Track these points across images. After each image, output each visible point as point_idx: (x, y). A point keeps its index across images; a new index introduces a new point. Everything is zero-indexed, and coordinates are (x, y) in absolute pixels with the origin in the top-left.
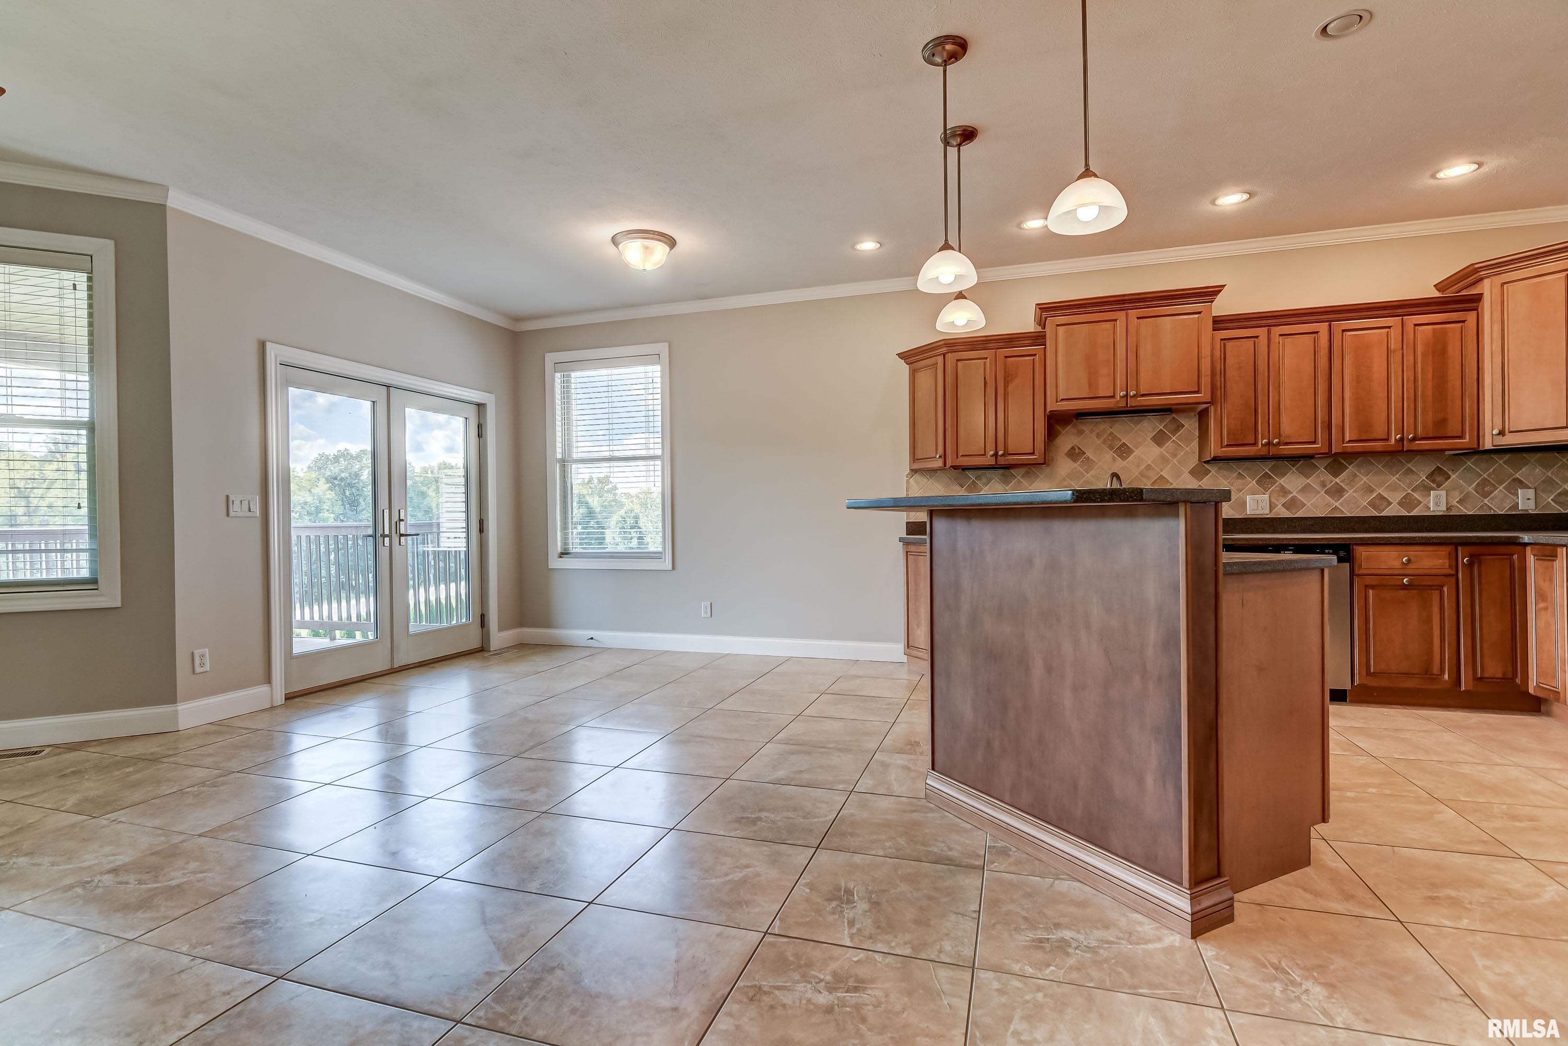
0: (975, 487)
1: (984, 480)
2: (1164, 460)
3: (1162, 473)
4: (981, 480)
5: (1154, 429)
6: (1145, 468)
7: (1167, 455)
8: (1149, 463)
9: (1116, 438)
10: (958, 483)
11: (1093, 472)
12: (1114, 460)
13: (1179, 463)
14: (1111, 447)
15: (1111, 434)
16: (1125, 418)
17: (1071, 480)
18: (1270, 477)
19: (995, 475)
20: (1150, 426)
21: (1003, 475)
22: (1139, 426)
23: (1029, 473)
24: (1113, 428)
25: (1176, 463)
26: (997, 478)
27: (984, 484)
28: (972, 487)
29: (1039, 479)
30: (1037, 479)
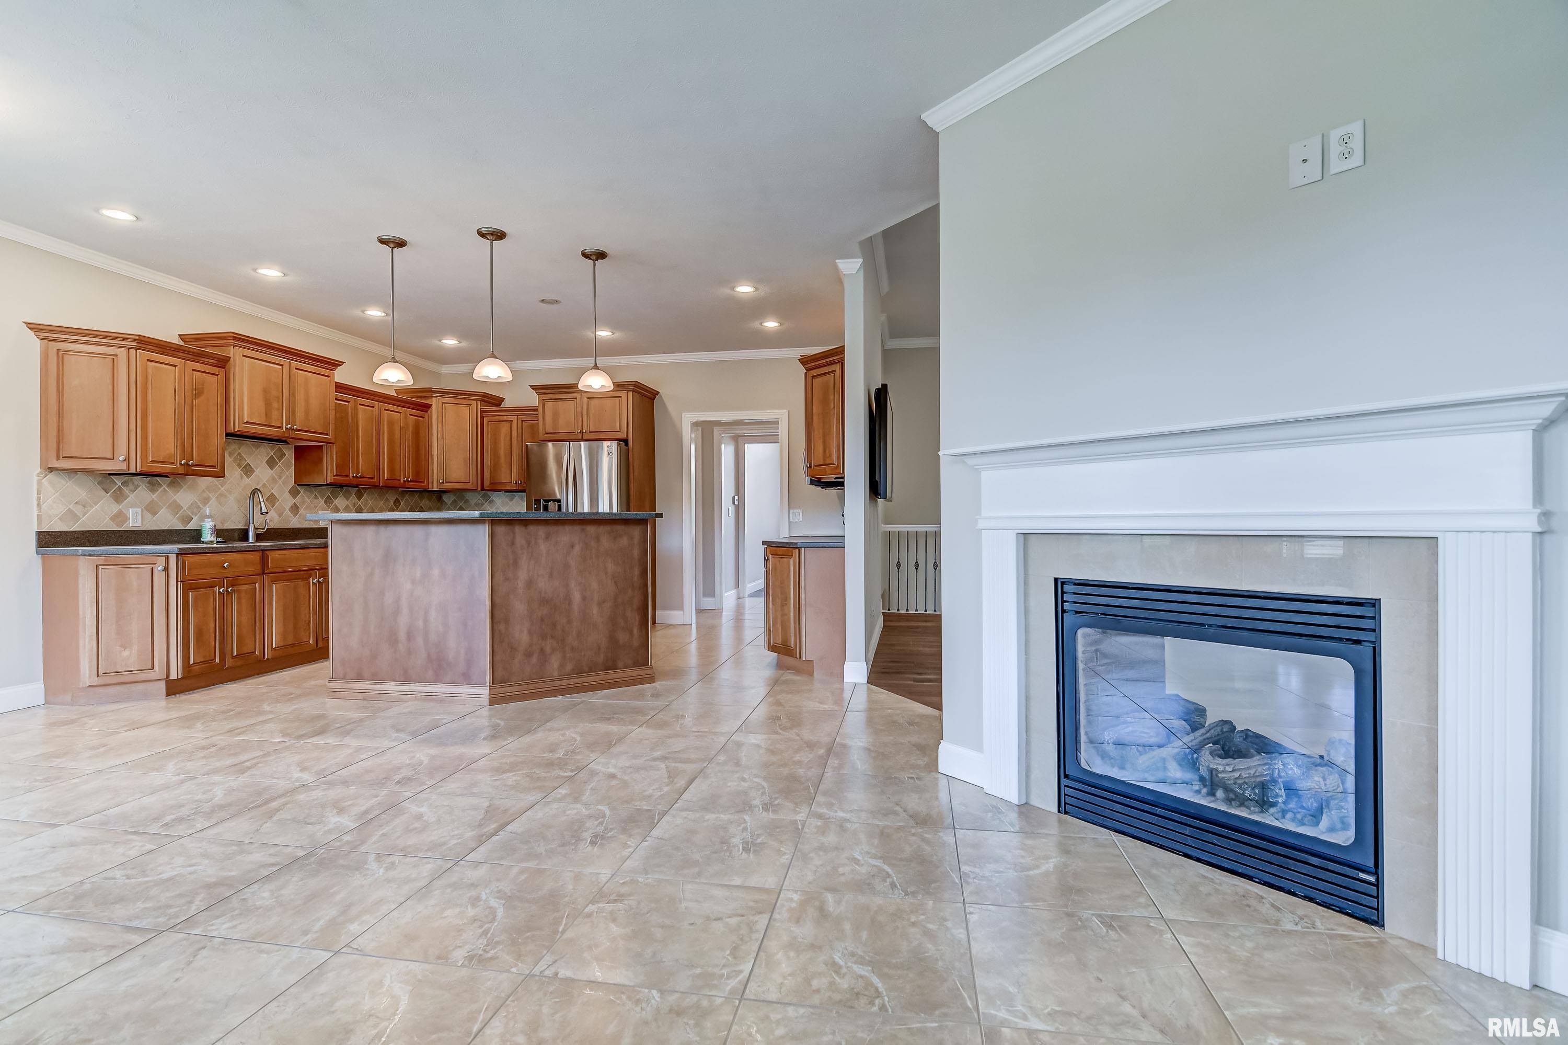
0: (121, 493)
1: (131, 487)
2: (274, 480)
3: (272, 491)
4: (127, 486)
5: (268, 454)
6: (262, 486)
7: (276, 477)
8: (265, 482)
9: (242, 458)
10: (102, 488)
11: (226, 486)
12: (242, 477)
13: (283, 483)
14: (239, 466)
15: (239, 454)
16: (249, 442)
17: (210, 492)
18: (331, 499)
19: (142, 483)
20: (265, 452)
21: (149, 483)
22: (259, 450)
23: (174, 483)
24: (241, 449)
25: (281, 483)
26: (144, 486)
27: (131, 491)
28: (118, 493)
29: (182, 491)
30: (181, 488)
